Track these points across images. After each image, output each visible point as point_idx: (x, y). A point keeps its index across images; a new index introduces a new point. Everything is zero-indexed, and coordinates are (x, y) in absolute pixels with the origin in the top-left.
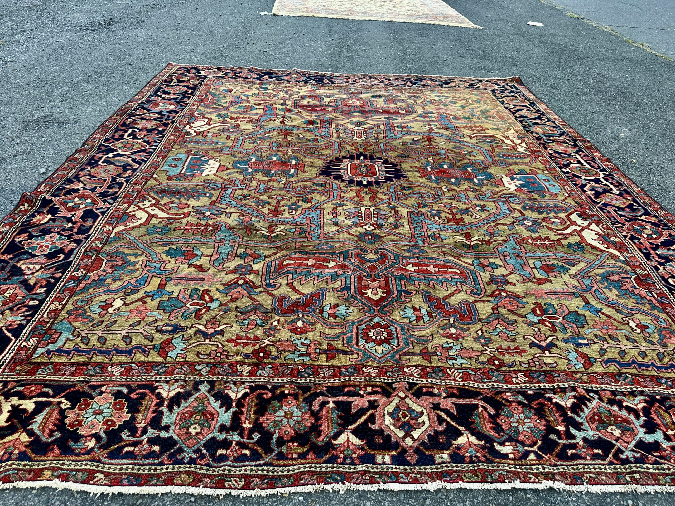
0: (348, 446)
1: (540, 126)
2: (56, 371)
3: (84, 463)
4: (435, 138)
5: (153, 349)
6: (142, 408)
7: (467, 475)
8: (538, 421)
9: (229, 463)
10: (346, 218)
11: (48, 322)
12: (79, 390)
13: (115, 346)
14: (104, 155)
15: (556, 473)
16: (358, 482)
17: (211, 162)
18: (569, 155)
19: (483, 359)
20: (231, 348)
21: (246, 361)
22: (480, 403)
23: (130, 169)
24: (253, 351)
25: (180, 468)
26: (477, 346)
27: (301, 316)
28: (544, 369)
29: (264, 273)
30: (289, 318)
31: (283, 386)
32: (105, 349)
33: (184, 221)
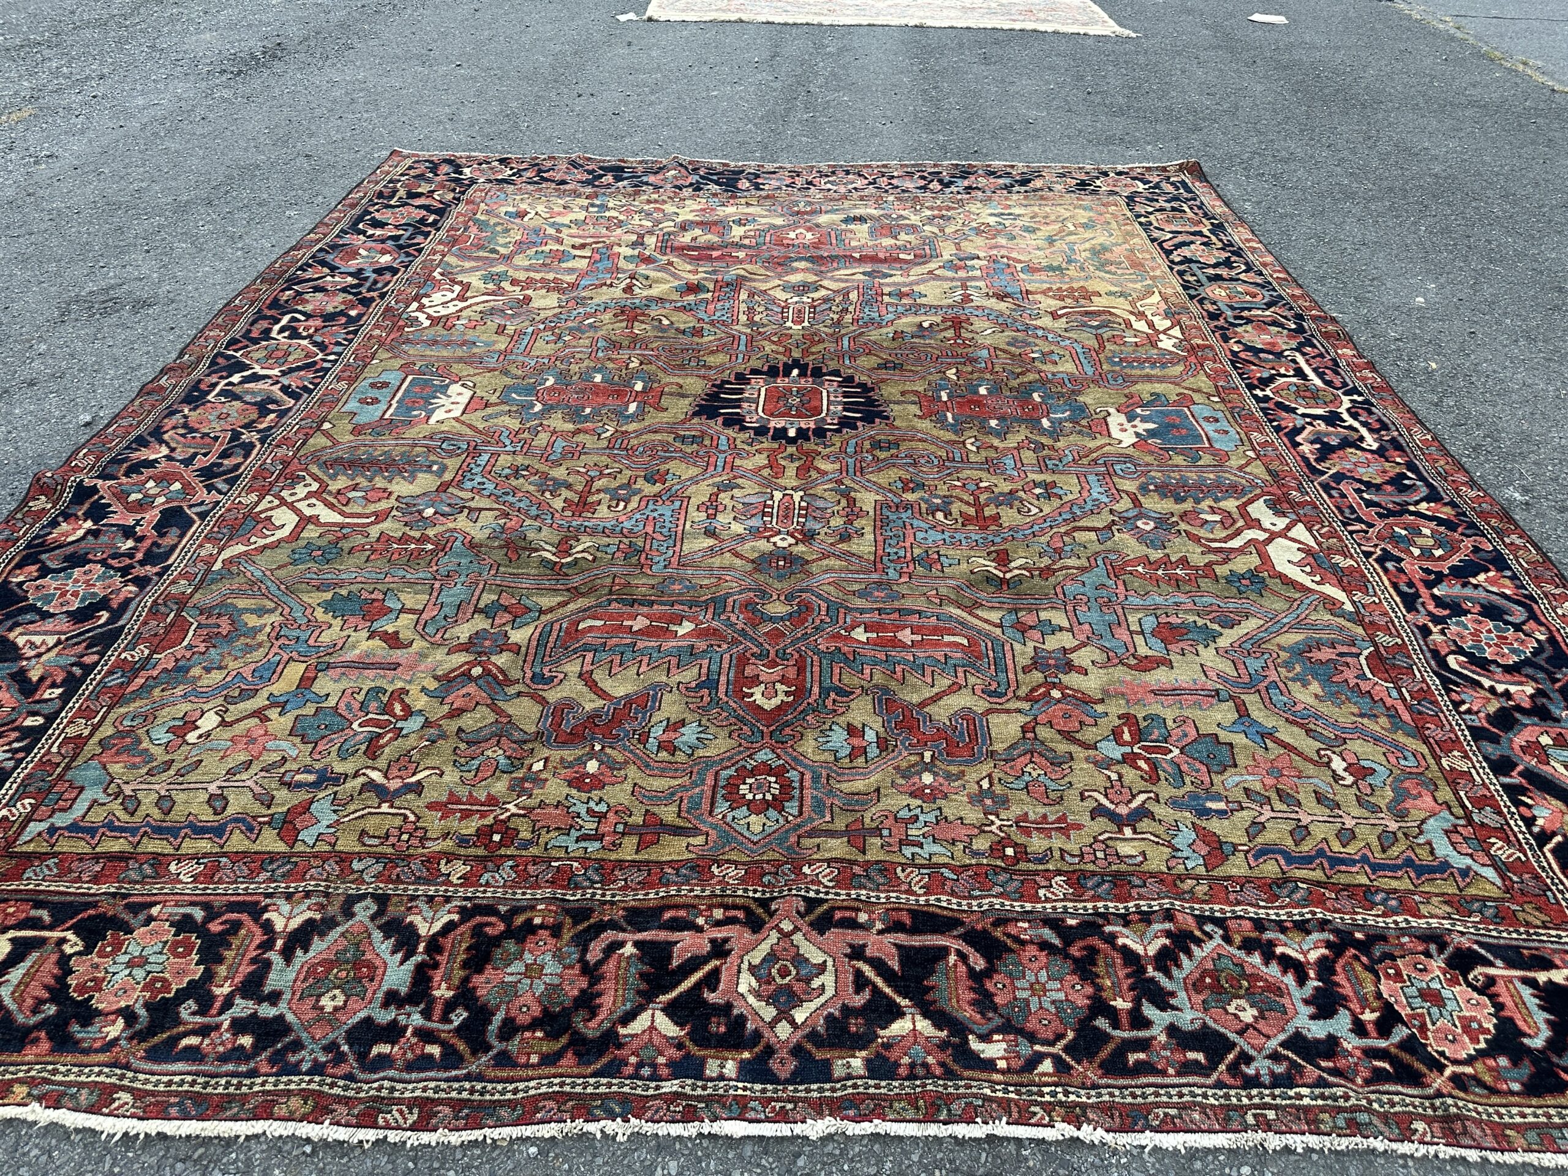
0: (651, 1038)
1: (1225, 284)
2: (64, 872)
3: (96, 1069)
4: (973, 319)
5: (269, 823)
6: (229, 954)
7: (896, 1105)
8: (1078, 987)
9: (391, 1073)
10: (735, 518)
11: (58, 765)
12: (105, 913)
13: (191, 818)
14: (222, 378)
15: (1092, 1106)
16: (656, 1117)
17: (455, 389)
18: (1279, 355)
19: (981, 844)
20: (434, 823)
21: (462, 851)
22: (955, 945)
23: (273, 411)
24: (478, 829)
25: (291, 1081)
26: (973, 815)
27: (598, 747)
28: (1114, 868)
29: (532, 651)
30: (569, 754)
31: (533, 908)
32: (169, 824)
33: (374, 531)
